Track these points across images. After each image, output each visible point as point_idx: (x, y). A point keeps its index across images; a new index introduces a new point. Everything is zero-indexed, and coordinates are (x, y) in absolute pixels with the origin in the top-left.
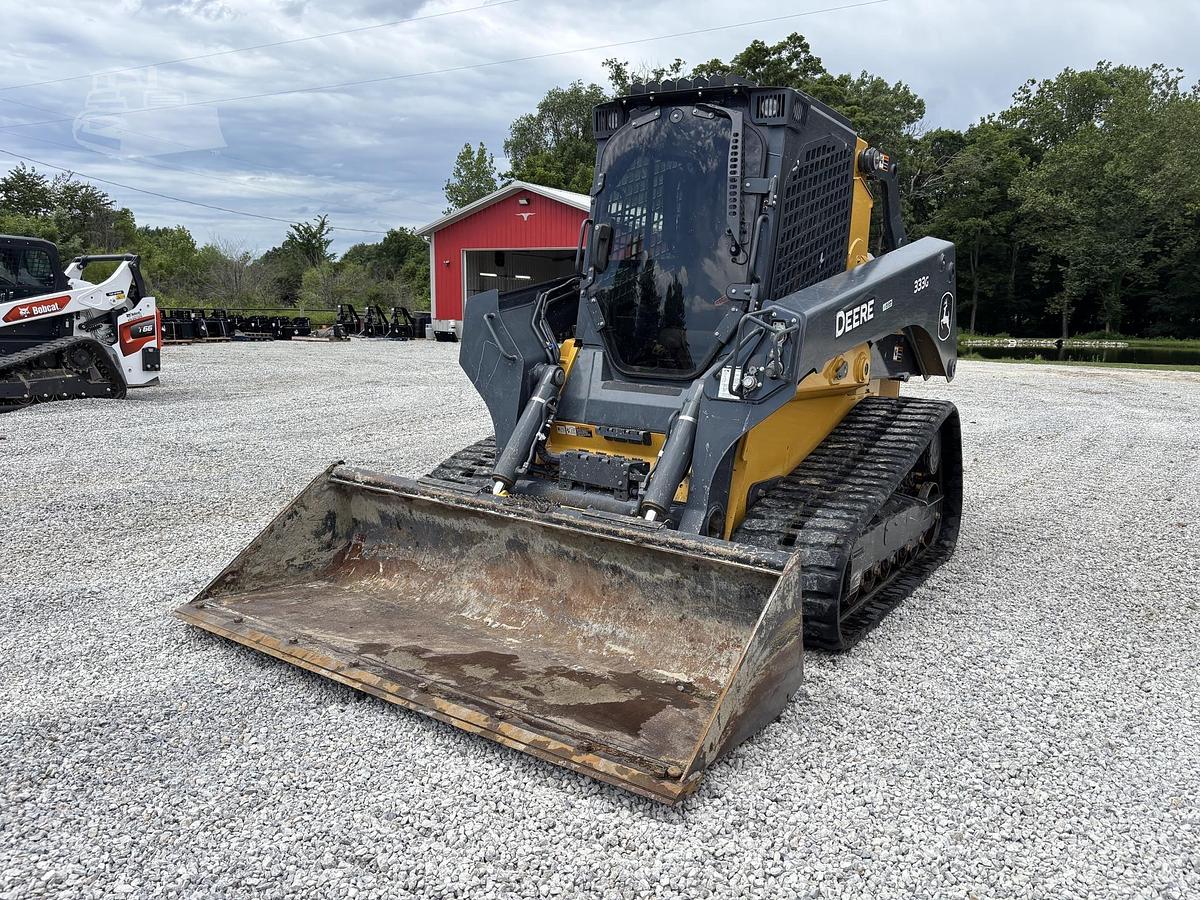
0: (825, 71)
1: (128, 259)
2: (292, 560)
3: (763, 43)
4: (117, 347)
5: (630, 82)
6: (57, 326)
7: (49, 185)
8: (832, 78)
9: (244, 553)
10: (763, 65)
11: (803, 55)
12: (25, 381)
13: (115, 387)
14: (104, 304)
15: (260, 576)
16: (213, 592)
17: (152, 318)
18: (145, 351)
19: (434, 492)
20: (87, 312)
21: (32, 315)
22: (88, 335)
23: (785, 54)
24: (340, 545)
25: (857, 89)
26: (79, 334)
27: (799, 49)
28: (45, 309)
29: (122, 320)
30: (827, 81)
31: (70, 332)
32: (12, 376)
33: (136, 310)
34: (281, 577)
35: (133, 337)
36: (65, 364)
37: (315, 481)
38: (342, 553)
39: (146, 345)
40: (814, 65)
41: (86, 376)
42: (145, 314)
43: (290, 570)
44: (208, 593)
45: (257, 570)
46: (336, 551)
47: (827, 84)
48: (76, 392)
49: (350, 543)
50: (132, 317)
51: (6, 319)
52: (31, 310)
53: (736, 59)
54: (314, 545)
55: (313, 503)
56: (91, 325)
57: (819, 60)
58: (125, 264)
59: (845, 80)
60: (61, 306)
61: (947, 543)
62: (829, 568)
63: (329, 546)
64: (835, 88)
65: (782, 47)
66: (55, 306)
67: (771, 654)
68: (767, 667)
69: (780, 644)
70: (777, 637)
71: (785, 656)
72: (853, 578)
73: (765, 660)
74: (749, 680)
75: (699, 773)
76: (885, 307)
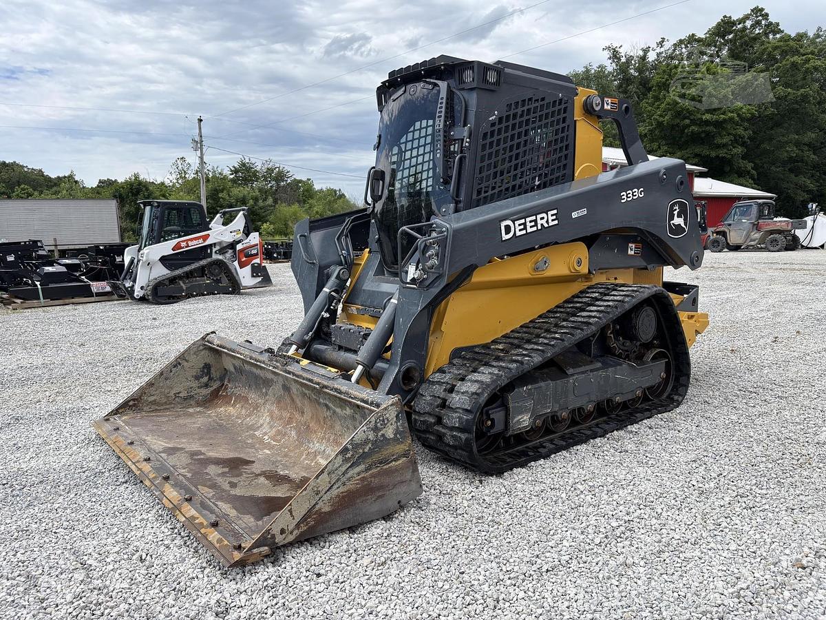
0: (782, 32)
1: (243, 210)
2: (179, 393)
3: (730, 17)
4: (236, 263)
5: (623, 60)
6: (203, 251)
7: (258, 168)
8: (790, 36)
9: (142, 388)
10: (731, 33)
11: (763, 22)
12: (183, 285)
13: (234, 288)
14: (228, 238)
15: (154, 403)
16: (120, 411)
17: (257, 245)
18: (253, 265)
19: (242, 352)
20: (220, 243)
21: (188, 246)
22: (220, 257)
23: (748, 23)
24: (215, 385)
25: (813, 42)
26: (215, 257)
27: (760, 18)
28: (195, 242)
29: (239, 247)
30: (787, 39)
31: (210, 255)
32: (176, 282)
33: (247, 240)
34: (171, 403)
35: (245, 257)
36: (206, 275)
37: (193, 344)
38: (217, 390)
39: (254, 262)
40: (773, 28)
41: (219, 281)
42: (253, 243)
43: (177, 399)
44: (116, 412)
45: (152, 399)
46: (212, 389)
47: (786, 41)
48: (211, 291)
49: (223, 384)
50: (245, 245)
51: (173, 250)
52: (187, 243)
53: (709, 31)
54: (195, 384)
55: (192, 358)
56: (222, 251)
57: (778, 24)
58: (242, 212)
59: (801, 37)
60: (204, 241)
61: (676, 398)
62: (466, 410)
63: (206, 385)
64: (791, 43)
65: (747, 17)
66: (201, 241)
67: (367, 470)
68: (363, 479)
69: (381, 463)
70: (375, 458)
71: (389, 472)
72: (516, 419)
73: (358, 474)
74: (335, 487)
75: (266, 548)
76: (575, 215)
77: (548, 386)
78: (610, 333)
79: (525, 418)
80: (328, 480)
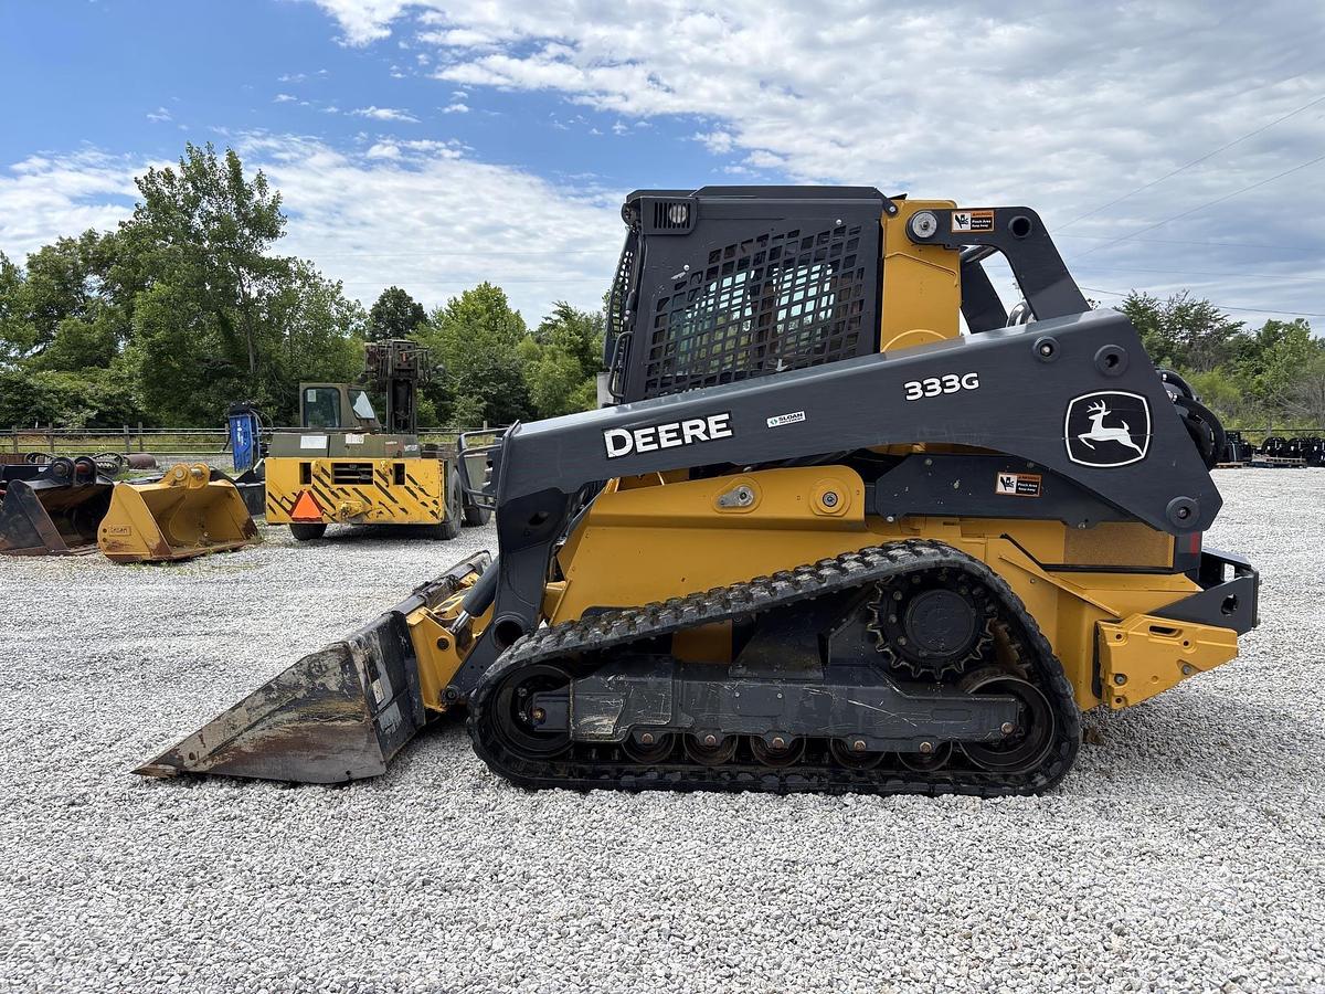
67: (301, 720)
68: (296, 729)
69: (321, 717)
70: (312, 709)
71: (334, 732)
72: (585, 720)
73: (290, 721)
74: (259, 727)
75: (173, 768)
76: (773, 422)
77: (660, 685)
78: (873, 627)
79: (605, 722)
80: (247, 716)
